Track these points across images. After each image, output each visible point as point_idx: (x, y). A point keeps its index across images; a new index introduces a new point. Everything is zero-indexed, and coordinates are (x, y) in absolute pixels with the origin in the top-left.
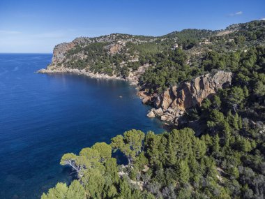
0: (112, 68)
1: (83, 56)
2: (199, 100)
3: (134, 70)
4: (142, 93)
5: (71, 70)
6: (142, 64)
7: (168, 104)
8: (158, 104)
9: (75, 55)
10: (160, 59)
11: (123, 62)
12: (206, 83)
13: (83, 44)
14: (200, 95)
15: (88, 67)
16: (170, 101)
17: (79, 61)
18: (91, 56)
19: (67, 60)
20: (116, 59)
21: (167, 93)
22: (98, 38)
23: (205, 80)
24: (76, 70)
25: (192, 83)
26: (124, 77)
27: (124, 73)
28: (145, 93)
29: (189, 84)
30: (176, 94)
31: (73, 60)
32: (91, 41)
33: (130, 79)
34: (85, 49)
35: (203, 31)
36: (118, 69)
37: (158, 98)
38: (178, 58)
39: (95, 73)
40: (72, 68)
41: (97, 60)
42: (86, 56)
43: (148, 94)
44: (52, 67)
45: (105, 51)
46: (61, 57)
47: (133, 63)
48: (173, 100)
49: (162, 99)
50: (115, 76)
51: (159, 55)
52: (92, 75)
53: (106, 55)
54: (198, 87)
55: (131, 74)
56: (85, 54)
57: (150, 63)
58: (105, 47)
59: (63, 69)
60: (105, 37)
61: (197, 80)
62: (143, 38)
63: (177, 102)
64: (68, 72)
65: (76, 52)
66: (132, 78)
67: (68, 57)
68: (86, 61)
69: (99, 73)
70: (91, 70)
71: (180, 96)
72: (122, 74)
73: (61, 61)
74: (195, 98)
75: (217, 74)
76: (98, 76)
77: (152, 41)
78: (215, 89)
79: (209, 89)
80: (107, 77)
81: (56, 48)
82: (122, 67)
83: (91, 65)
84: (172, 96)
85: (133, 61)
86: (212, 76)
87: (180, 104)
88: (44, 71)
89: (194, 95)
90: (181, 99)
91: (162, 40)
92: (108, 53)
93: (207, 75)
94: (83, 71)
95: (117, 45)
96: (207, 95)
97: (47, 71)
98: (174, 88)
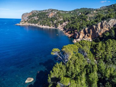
0: (50, 24)
1: (36, 18)
2: (100, 34)
3: (61, 24)
4: (67, 33)
5: (31, 24)
6: (64, 21)
7: (82, 37)
8: (77, 37)
9: (32, 18)
10: (73, 19)
11: (56, 21)
12: (104, 25)
13: (36, 13)
14: (101, 31)
15: (39, 23)
16: (84, 35)
17: (35, 20)
18: (40, 18)
19: (29, 20)
20: (52, 19)
21: (82, 31)
22: (43, 11)
23: (104, 24)
24: (33, 25)
25: (97, 25)
26: (56, 27)
27: (56, 25)
28: (68, 33)
29: (95, 26)
30: (87, 31)
31: (32, 20)
32: (39, 12)
33: (59, 28)
34: (37, 15)
35: (89, 9)
36: (53, 24)
37: (77, 34)
38: (83, 18)
39: (42, 25)
40: (32, 23)
41: (43, 20)
42: (38, 18)
43: (70, 34)
44: (22, 23)
45: (47, 16)
46: (26, 19)
47: (60, 21)
48: (85, 35)
49: (79, 35)
50: (52, 27)
51: (72, 18)
52: (41, 26)
53: (47, 17)
54: (99, 28)
55: (59, 26)
56: (37, 17)
57: (68, 21)
58: (47, 14)
59: (27, 24)
60: (46, 10)
61: (99, 24)
62: (63, 11)
63: (88, 36)
64: (30, 25)
65: (33, 16)
66: (60, 28)
67: (29, 18)
68: (38, 20)
69: (44, 25)
70: (41, 24)
71: (89, 32)
72: (55, 26)
73: (26, 20)
74: (97, 33)
75: (111, 21)
76: (44, 27)
77: (67, 13)
78: (109, 28)
79: (106, 28)
80: (48, 27)
81: (23, 15)
82: (55, 23)
83: (41, 22)
84: (85, 33)
85: (60, 20)
86: (108, 22)
87: (89, 36)
88: (18, 24)
89: (97, 31)
90: (90, 34)
91: (72, 12)
92: (48, 17)
93: (105, 21)
94: (37, 25)
95: (52, 13)
96: (104, 31)
97: (20, 24)
98: (86, 29)
